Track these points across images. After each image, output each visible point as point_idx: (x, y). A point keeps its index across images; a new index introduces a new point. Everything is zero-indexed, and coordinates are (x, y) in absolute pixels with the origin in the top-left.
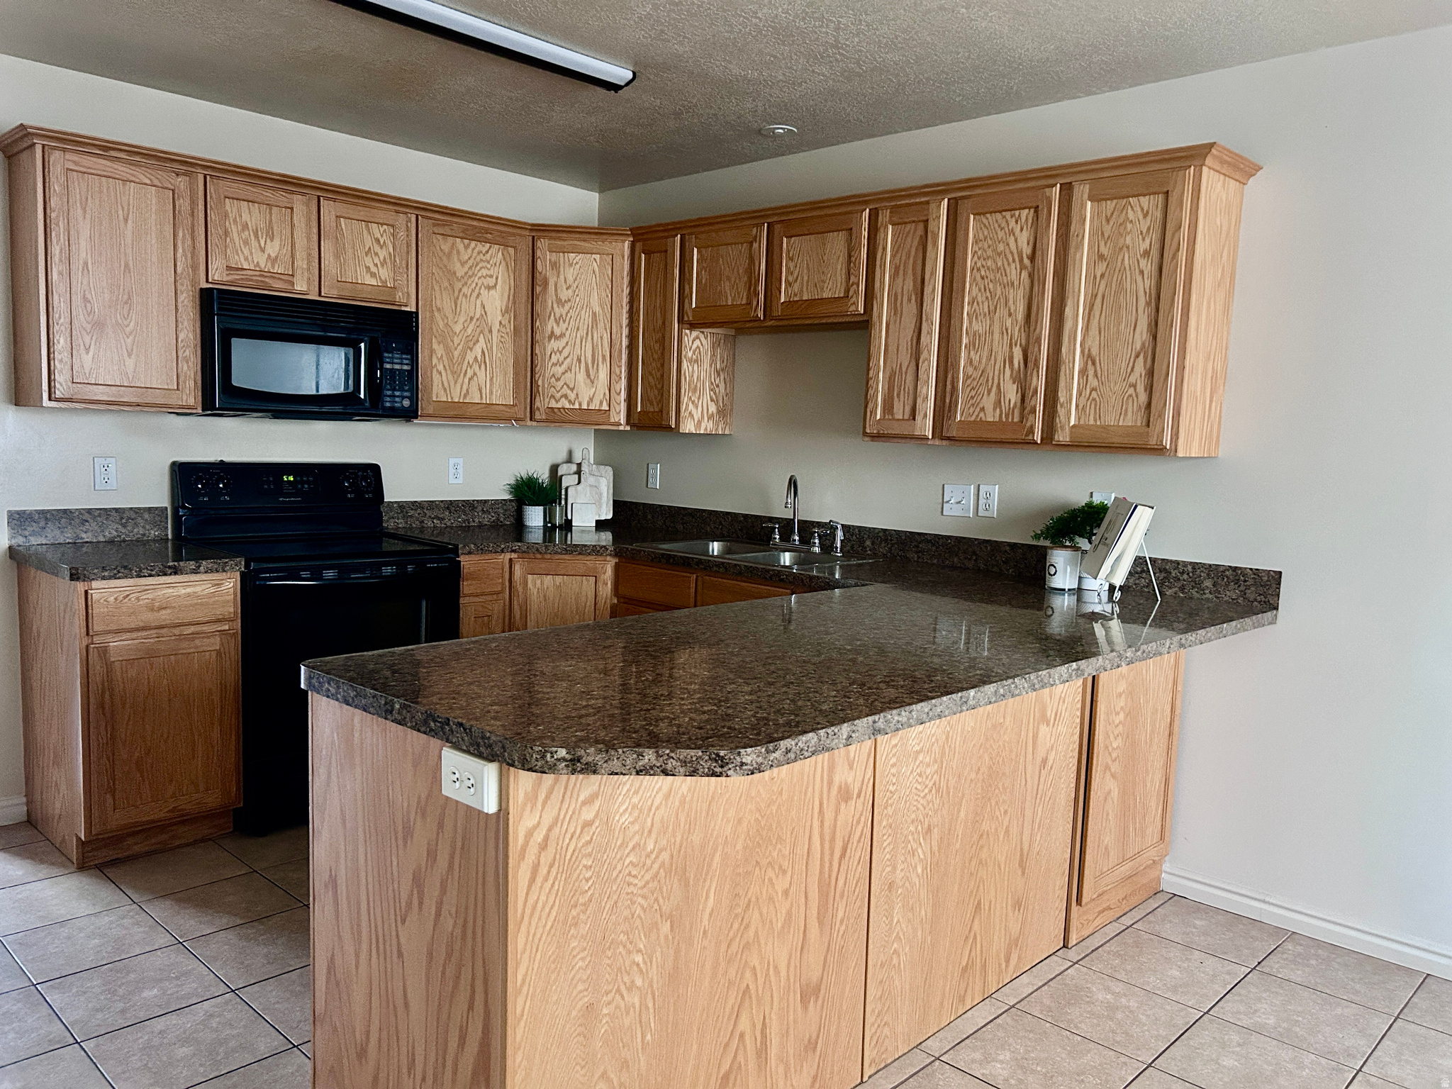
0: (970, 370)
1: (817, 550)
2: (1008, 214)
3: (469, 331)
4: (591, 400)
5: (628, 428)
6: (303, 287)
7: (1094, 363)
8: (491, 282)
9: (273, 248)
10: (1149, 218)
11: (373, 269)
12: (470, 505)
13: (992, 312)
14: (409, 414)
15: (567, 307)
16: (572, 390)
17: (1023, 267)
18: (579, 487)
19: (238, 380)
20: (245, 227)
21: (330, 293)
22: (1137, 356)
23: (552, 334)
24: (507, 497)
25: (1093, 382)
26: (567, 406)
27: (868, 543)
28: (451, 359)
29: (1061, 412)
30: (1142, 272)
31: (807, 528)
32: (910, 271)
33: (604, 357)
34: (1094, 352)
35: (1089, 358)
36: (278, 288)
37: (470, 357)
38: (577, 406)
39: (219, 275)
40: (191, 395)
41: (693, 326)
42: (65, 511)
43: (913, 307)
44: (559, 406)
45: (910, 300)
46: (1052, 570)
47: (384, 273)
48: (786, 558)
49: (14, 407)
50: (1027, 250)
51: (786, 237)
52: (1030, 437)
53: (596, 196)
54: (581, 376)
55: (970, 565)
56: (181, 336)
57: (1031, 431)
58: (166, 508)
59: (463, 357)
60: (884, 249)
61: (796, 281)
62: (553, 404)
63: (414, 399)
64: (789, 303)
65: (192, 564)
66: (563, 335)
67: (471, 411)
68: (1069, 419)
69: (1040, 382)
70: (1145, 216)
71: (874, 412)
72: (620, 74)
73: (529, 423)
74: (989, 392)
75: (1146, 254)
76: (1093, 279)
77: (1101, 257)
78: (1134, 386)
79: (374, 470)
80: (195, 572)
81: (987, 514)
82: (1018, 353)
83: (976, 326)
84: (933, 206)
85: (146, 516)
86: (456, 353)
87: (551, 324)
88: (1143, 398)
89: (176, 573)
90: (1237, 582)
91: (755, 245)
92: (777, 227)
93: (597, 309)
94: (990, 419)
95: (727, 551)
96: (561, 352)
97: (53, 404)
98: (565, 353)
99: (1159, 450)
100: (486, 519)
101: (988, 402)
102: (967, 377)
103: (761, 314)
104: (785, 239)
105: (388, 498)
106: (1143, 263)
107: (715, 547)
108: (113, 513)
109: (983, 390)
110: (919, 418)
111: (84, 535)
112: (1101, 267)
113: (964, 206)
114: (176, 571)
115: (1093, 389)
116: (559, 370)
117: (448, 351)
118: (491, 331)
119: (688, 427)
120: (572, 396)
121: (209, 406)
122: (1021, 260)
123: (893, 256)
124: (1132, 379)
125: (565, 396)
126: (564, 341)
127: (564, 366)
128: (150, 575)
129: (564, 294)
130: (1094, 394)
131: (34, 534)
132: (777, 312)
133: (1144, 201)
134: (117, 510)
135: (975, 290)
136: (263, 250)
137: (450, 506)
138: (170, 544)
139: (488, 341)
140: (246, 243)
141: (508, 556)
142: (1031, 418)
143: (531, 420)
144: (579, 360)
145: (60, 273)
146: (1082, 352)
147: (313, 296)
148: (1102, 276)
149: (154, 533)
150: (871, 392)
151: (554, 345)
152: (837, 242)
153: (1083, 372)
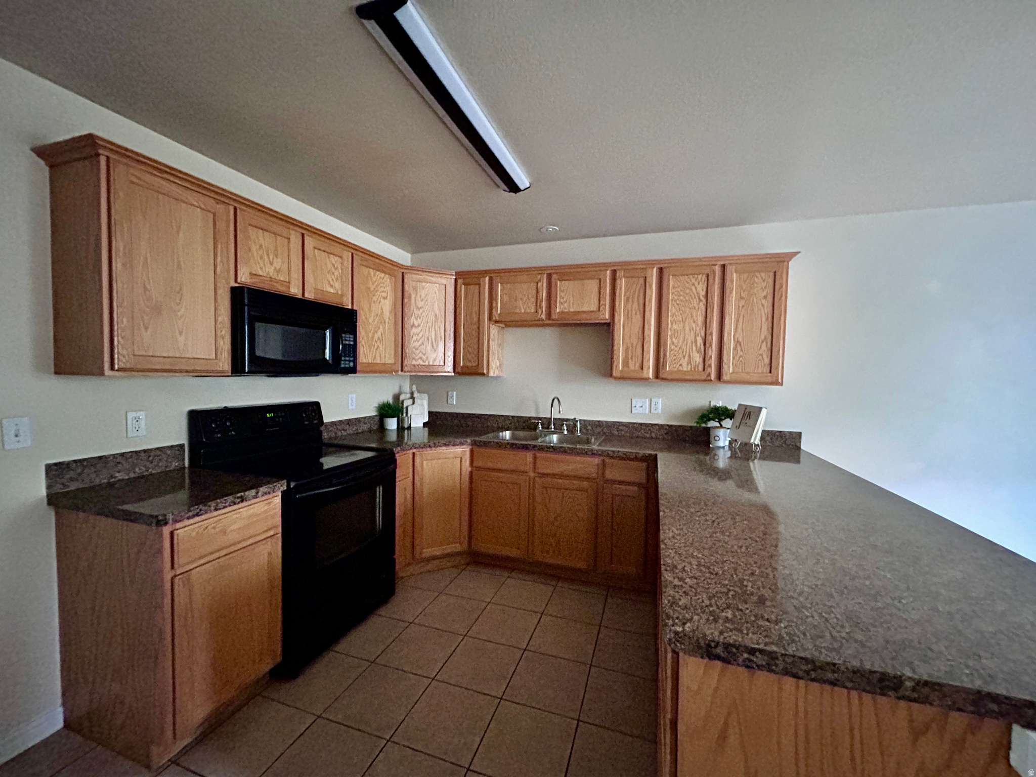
0: (673, 347)
1: (566, 432)
2: (691, 276)
3: (376, 322)
4: (435, 360)
5: (453, 374)
6: (294, 290)
7: (740, 345)
8: (384, 294)
9: (278, 263)
10: (766, 282)
11: (332, 283)
12: (358, 420)
13: (683, 321)
14: (353, 370)
15: (421, 311)
16: (424, 355)
17: (700, 300)
18: (414, 406)
19: (260, 351)
20: (261, 246)
21: (309, 295)
22: (763, 342)
23: (413, 325)
24: (374, 413)
25: (740, 353)
26: (422, 363)
28: (368, 337)
29: (725, 366)
30: (763, 305)
32: (636, 299)
33: (441, 337)
34: (740, 340)
35: (738, 342)
36: (281, 289)
37: (376, 337)
38: (427, 363)
39: (244, 278)
40: (225, 363)
41: (497, 322)
42: (100, 458)
43: (639, 317)
44: (417, 363)
45: (636, 314)
46: (717, 438)
47: (337, 285)
48: (555, 438)
49: (54, 377)
50: (703, 293)
51: (560, 281)
52: (709, 378)
53: (409, 255)
54: (429, 347)
56: (220, 319)
57: (709, 375)
59: (373, 337)
60: (621, 288)
61: (566, 302)
62: (414, 362)
63: (355, 361)
64: (562, 312)
66: (419, 326)
67: (377, 368)
68: (729, 370)
69: (713, 353)
70: (764, 281)
71: (617, 366)
73: (400, 373)
74: (684, 357)
75: (765, 297)
76: (738, 308)
77: (742, 298)
78: (762, 355)
79: (317, 404)
81: (656, 412)
82: (700, 341)
83: (675, 327)
84: (649, 271)
85: (169, 452)
86: (370, 335)
87: (413, 320)
88: (767, 361)
90: (781, 437)
91: (540, 284)
92: (554, 276)
93: (437, 312)
94: (685, 369)
96: (418, 335)
97: (115, 373)
98: (420, 335)
99: (775, 383)
100: (365, 427)
101: (684, 362)
102: (671, 350)
103: (543, 317)
104: (558, 282)
106: (763, 301)
107: (507, 434)
108: (143, 454)
109: (681, 356)
110: (645, 369)
112: (742, 303)
113: (666, 273)
115: (741, 357)
116: (417, 344)
117: (366, 333)
118: (385, 322)
119: (491, 374)
120: (424, 358)
121: (237, 369)
122: (699, 298)
123: (625, 293)
124: (761, 352)
125: (421, 358)
126: (420, 328)
127: (420, 343)
129: (420, 304)
130: (741, 359)
132: (554, 316)
133: (763, 274)
134: (145, 451)
135: (674, 310)
136: (271, 264)
137: (349, 422)
138: (187, 471)
139: (384, 328)
140: (261, 258)
141: (411, 451)
142: (709, 369)
143: (402, 371)
144: (428, 339)
146: (734, 340)
147: (301, 296)
148: (743, 306)
149: (175, 464)
150: (615, 357)
151: (414, 330)
152: (593, 285)
153: (735, 349)
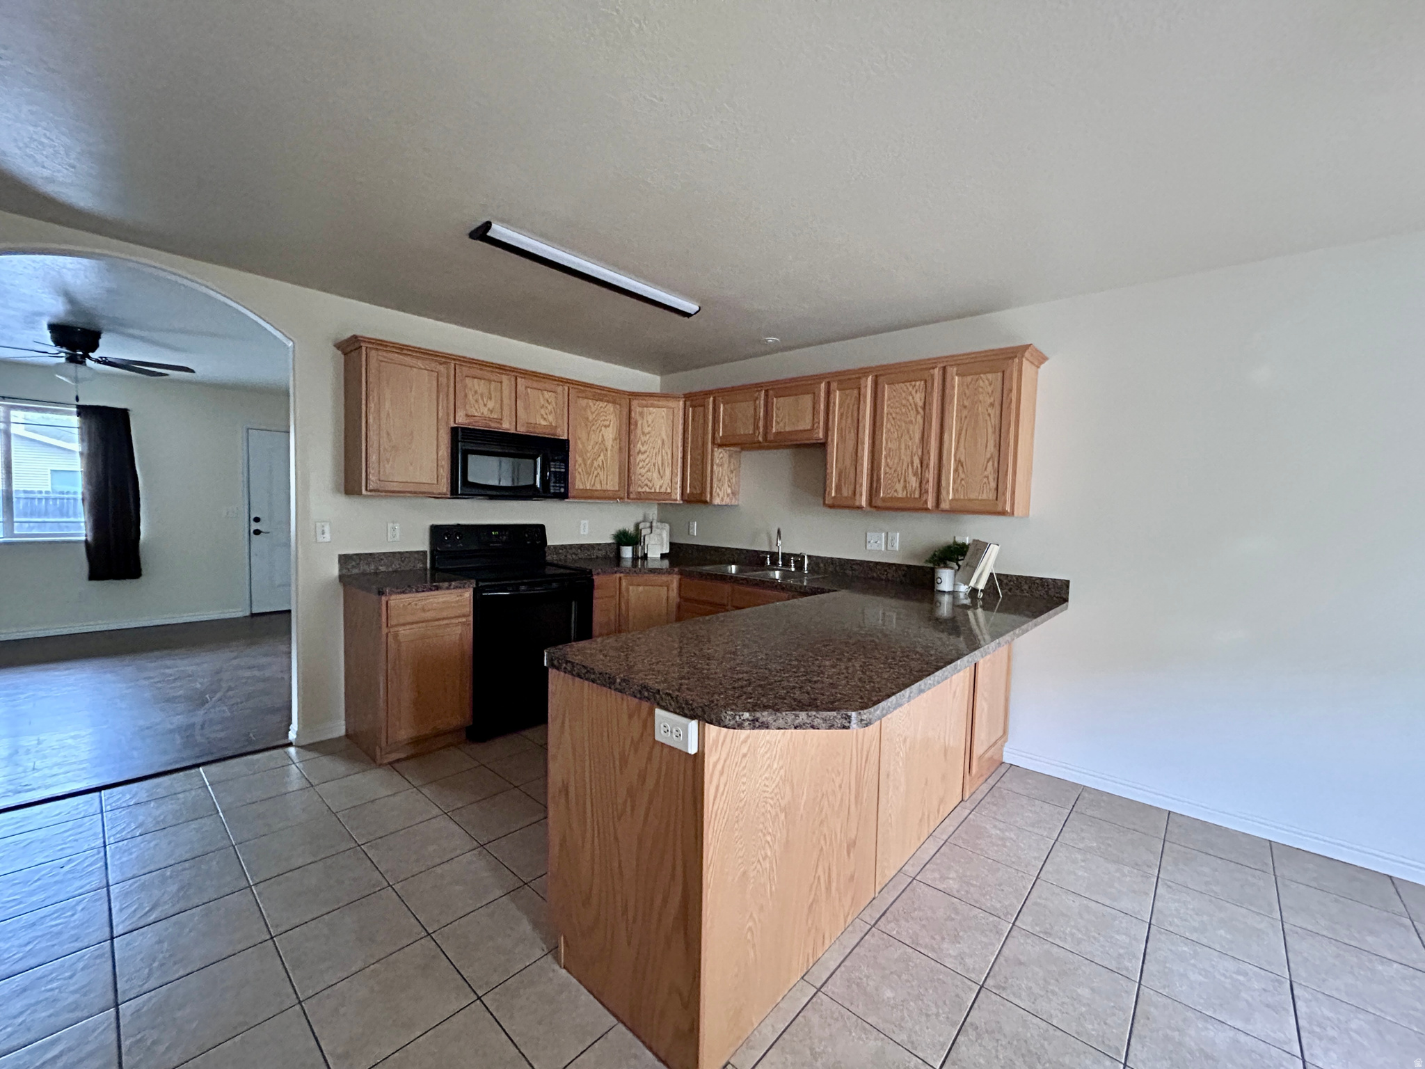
0: (888, 469)
1: (793, 569)
2: (908, 384)
3: (595, 450)
4: (661, 487)
5: (681, 502)
6: (507, 426)
7: (962, 466)
8: (607, 423)
9: (491, 405)
10: (992, 386)
11: (545, 416)
12: (592, 546)
13: (899, 438)
14: (563, 496)
15: (648, 436)
16: (650, 481)
17: (918, 412)
18: (652, 535)
19: (470, 479)
20: (476, 392)
21: (522, 430)
22: (988, 462)
23: (639, 452)
24: (610, 541)
25: (962, 476)
26: (648, 490)
27: (822, 565)
28: (585, 465)
29: (944, 492)
30: (989, 415)
31: (786, 558)
32: (850, 416)
33: (668, 463)
34: (963, 459)
35: (959, 463)
36: (494, 426)
37: (596, 464)
38: (653, 491)
39: (461, 420)
40: (445, 487)
41: (720, 446)
42: (371, 554)
43: (853, 434)
44: (643, 490)
45: (850, 432)
46: (939, 581)
47: (551, 418)
48: (777, 574)
49: (344, 495)
50: (920, 404)
51: (776, 397)
52: (925, 506)
53: (658, 378)
54: (655, 475)
55: (884, 577)
56: (440, 454)
57: (926, 502)
58: (425, 552)
59: (592, 463)
60: (834, 403)
61: (782, 421)
62: (640, 490)
63: (566, 488)
64: (778, 433)
65: (446, 584)
66: (645, 452)
67: (596, 494)
68: (948, 496)
69: (931, 476)
70: (990, 384)
71: (830, 493)
72: (691, 307)
73: (626, 500)
74: (899, 481)
75: (992, 405)
76: (960, 419)
77: (965, 407)
78: (987, 477)
79: (541, 528)
80: (448, 588)
81: (892, 549)
82: (917, 461)
83: (890, 445)
84: (862, 381)
85: (416, 556)
86: (589, 462)
87: (639, 445)
88: (993, 485)
89: (437, 589)
90: (1043, 586)
91: (758, 402)
92: (771, 392)
93: (665, 437)
94: (900, 496)
95: (739, 571)
96: (644, 461)
97: (369, 493)
98: (647, 461)
99: (1003, 513)
100: (601, 554)
101: (899, 487)
102: (886, 473)
103: (761, 439)
104: (775, 399)
105: (549, 544)
106: (990, 410)
107: (733, 569)
108: (398, 555)
109: (896, 480)
110: (858, 496)
111: (381, 568)
112: (965, 413)
113: (881, 380)
114: (437, 588)
115: (962, 479)
116: (643, 471)
117: (584, 460)
118: (607, 450)
119: (717, 501)
120: (650, 485)
121: (454, 494)
122: (917, 410)
123: (840, 408)
124: (986, 473)
125: (647, 485)
126: (646, 455)
127: (646, 469)
128: (423, 591)
129: (647, 430)
130: (963, 482)
131: (353, 567)
132: (771, 437)
133: (990, 376)
134: (399, 553)
135: (889, 426)
136: (485, 405)
137: (581, 546)
138: (428, 572)
139: (605, 455)
140: (477, 401)
141: (618, 575)
142: (925, 495)
143: (628, 498)
144: (654, 465)
145: (374, 418)
146: (955, 460)
147: (513, 431)
148: (966, 417)
149: (420, 565)
150: (828, 482)
151: (641, 457)
152: (807, 400)
153: (956, 470)
